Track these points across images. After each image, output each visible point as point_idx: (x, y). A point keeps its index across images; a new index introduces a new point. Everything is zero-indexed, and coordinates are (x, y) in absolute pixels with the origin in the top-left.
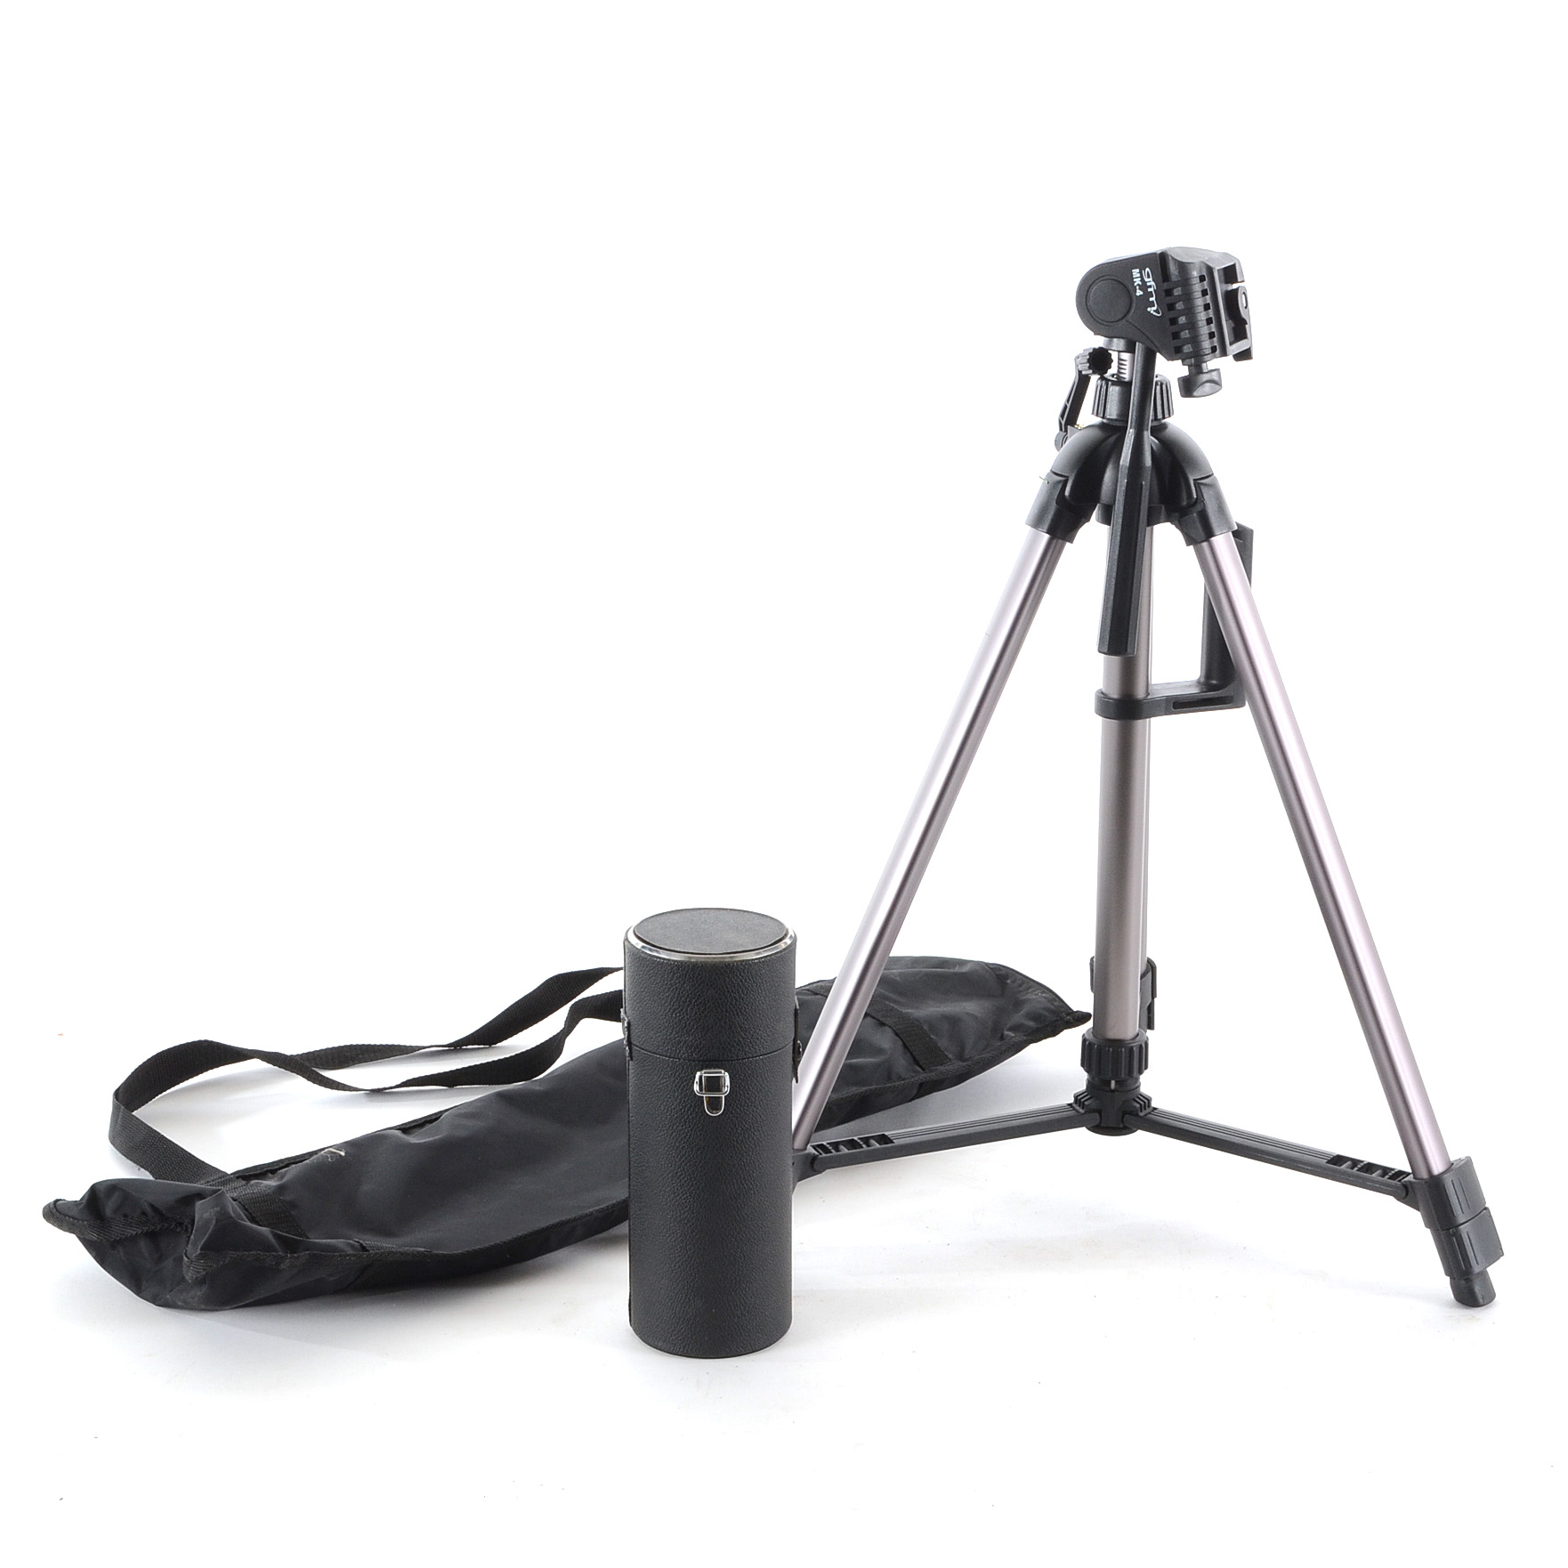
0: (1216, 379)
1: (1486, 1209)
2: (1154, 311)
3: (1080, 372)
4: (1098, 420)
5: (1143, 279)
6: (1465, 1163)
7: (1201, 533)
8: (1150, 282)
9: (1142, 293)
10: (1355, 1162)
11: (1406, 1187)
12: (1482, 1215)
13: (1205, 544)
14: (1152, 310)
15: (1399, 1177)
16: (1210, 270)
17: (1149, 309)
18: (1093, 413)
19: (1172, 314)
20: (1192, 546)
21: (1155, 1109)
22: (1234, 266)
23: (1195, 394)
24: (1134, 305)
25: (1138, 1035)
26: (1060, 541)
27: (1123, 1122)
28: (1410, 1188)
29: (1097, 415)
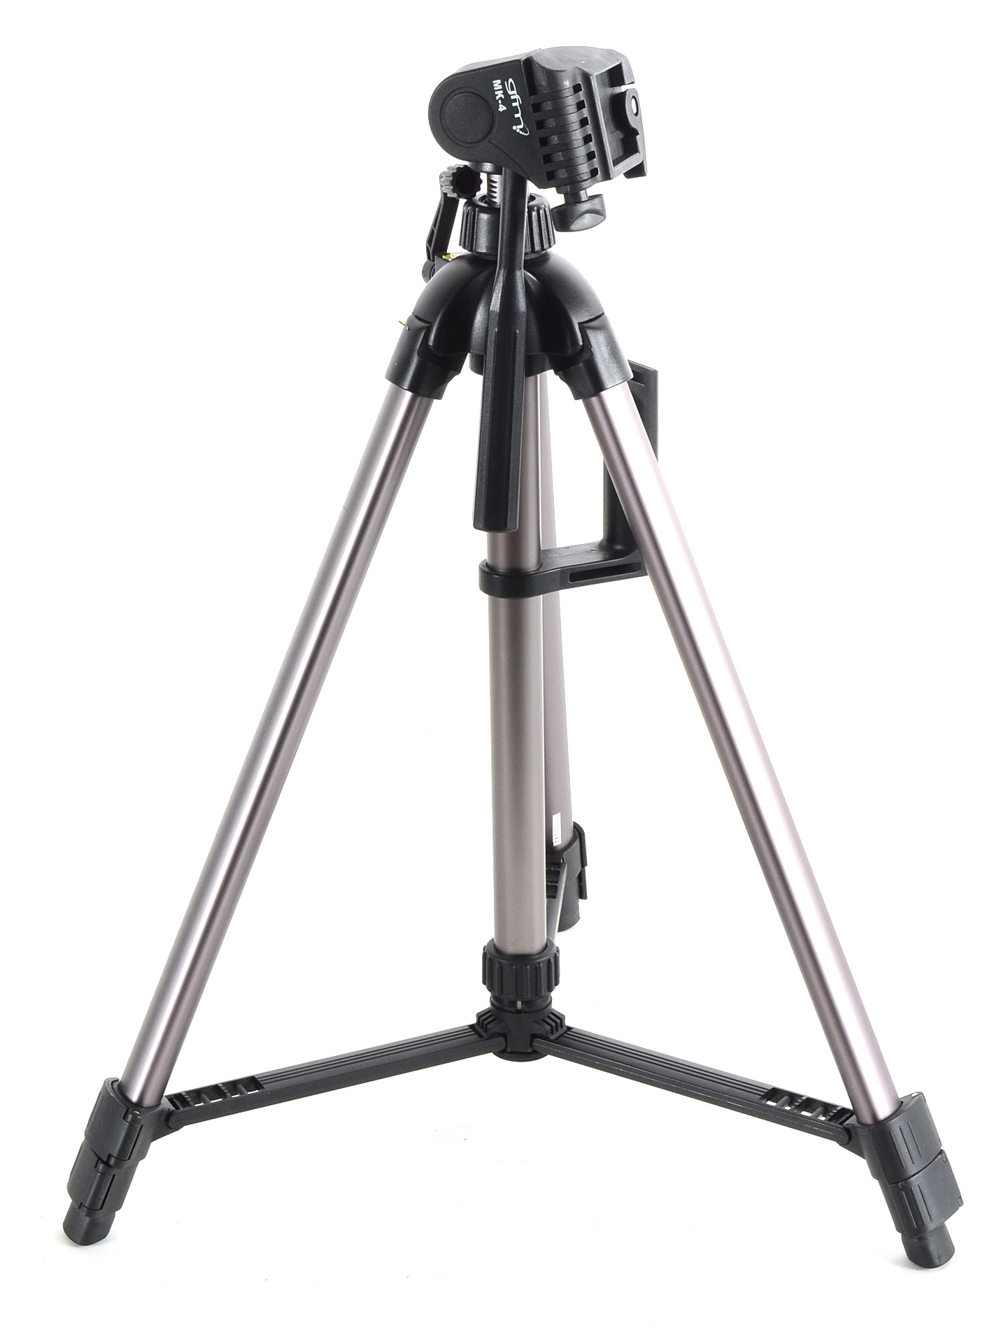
0: (598, 207)
1: (941, 1152)
2: (521, 129)
3: (445, 194)
4: (465, 252)
5: (506, 92)
6: (916, 1103)
7: (590, 387)
8: (514, 95)
9: (505, 108)
10: (793, 1097)
11: (848, 1131)
12: (936, 1160)
13: (594, 400)
14: (517, 128)
15: (841, 1117)
16: (586, 77)
17: (514, 128)
18: (460, 245)
19: (542, 133)
20: (581, 400)
21: (569, 1029)
22: (620, 66)
23: (573, 227)
24: (497, 122)
25: (547, 946)
26: (426, 399)
27: (531, 1045)
28: (853, 1132)
29: (464, 247)
